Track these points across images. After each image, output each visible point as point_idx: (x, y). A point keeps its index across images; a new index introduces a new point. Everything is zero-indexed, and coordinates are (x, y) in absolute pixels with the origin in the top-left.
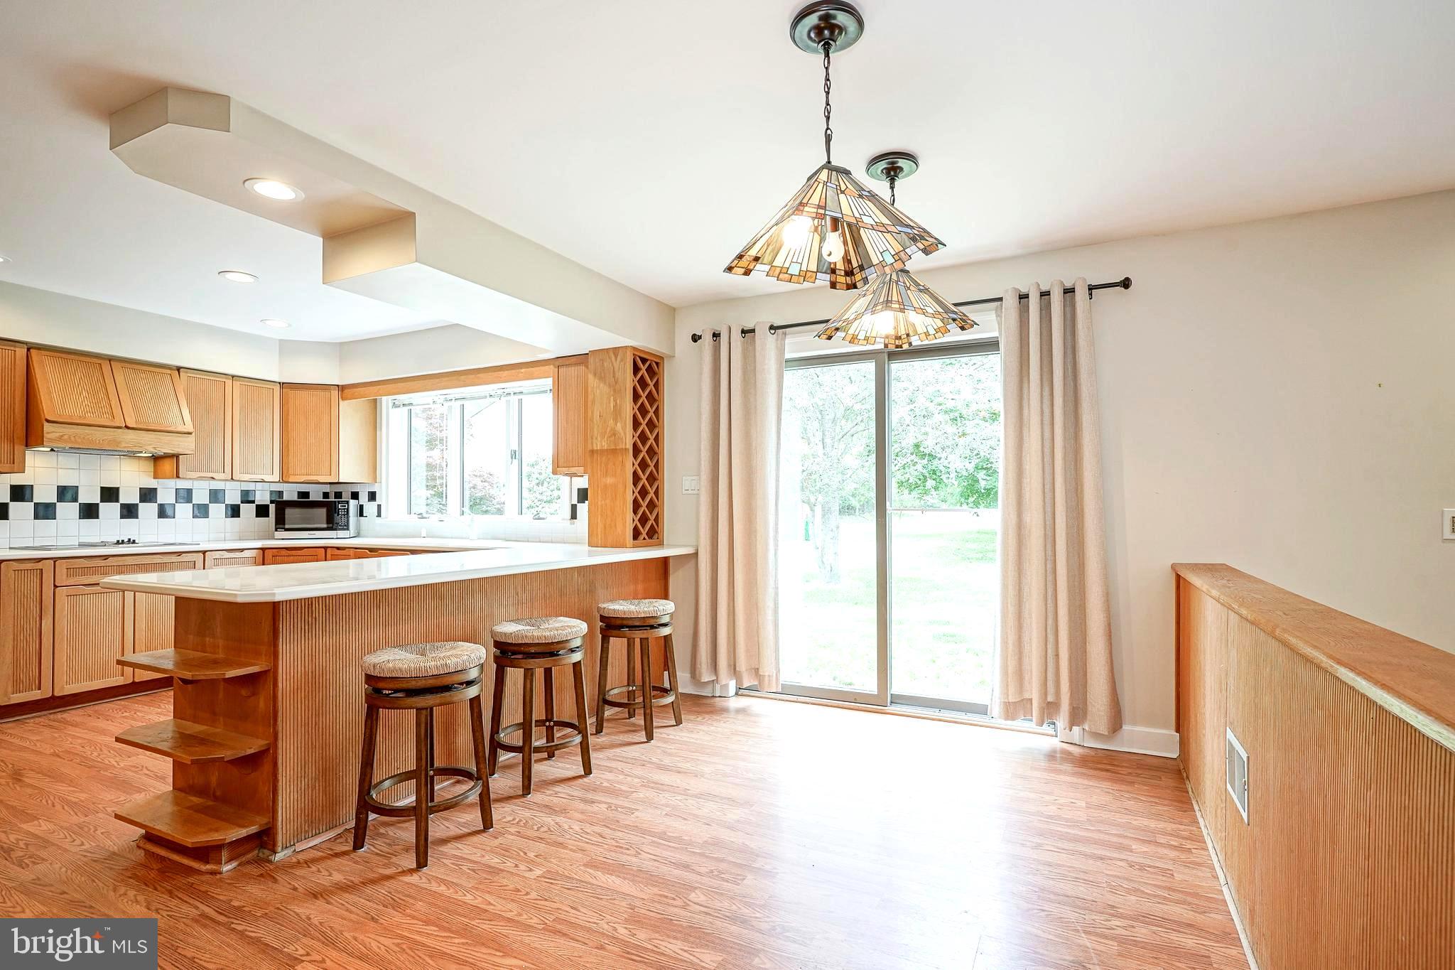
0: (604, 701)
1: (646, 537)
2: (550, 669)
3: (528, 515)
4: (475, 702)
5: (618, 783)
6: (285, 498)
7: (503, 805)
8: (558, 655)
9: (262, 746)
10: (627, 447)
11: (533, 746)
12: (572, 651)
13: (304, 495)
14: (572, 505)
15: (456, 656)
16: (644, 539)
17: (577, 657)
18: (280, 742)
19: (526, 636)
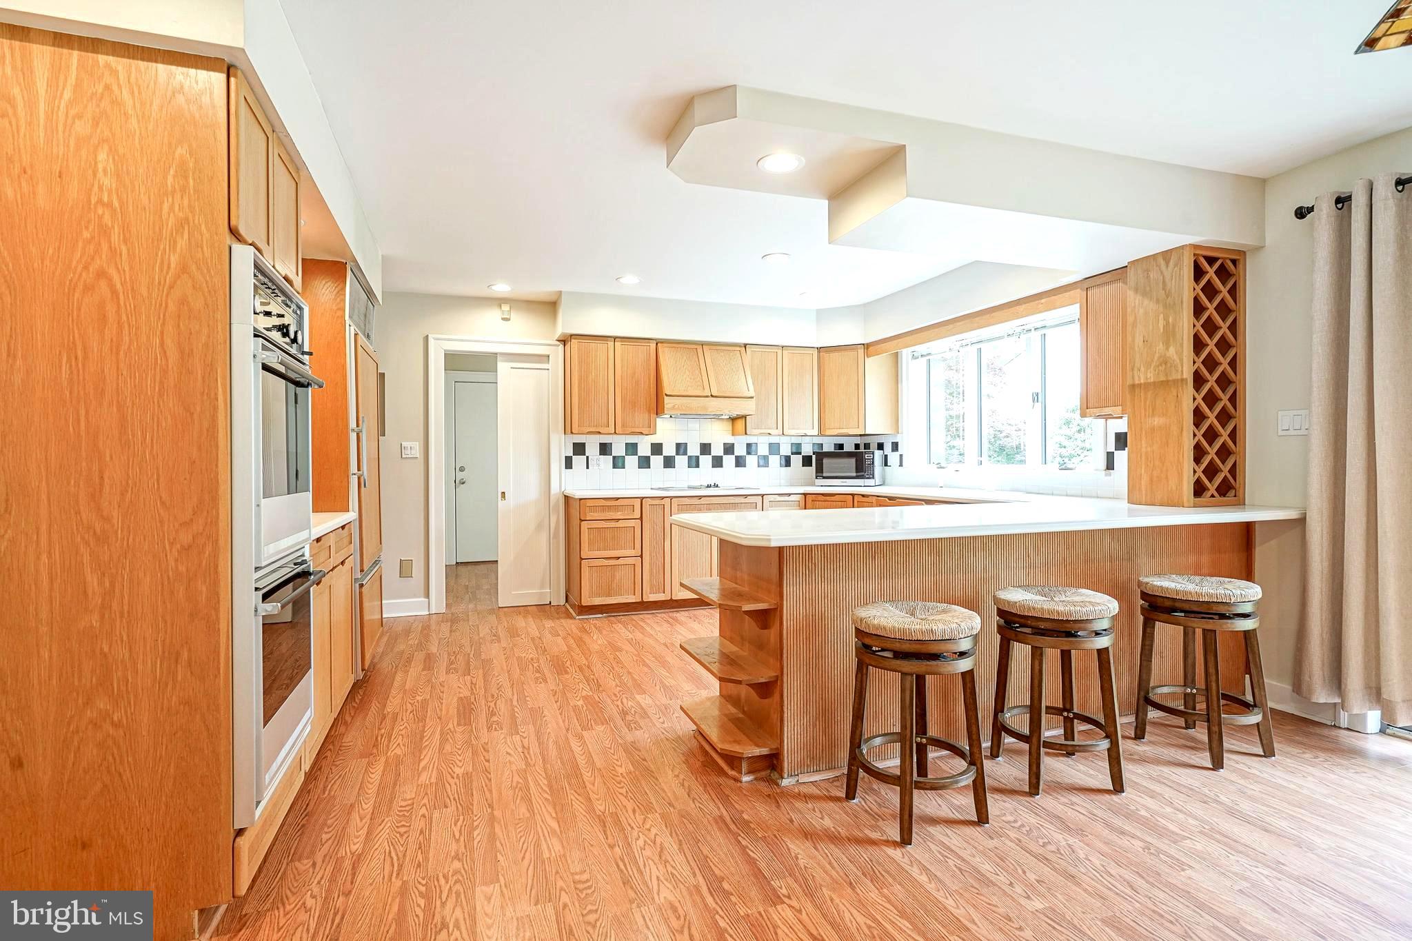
0: (1144, 700)
1: (1216, 494)
2: (1069, 652)
3: (1053, 466)
4: (968, 677)
5: (1163, 817)
6: (825, 450)
7: (1004, 798)
8: (1077, 636)
9: (771, 677)
10: (1185, 377)
11: (1042, 739)
12: (1097, 634)
13: (841, 446)
14: (1108, 453)
15: (944, 622)
16: (1213, 496)
17: (1103, 642)
18: (785, 676)
19: (1034, 609)
